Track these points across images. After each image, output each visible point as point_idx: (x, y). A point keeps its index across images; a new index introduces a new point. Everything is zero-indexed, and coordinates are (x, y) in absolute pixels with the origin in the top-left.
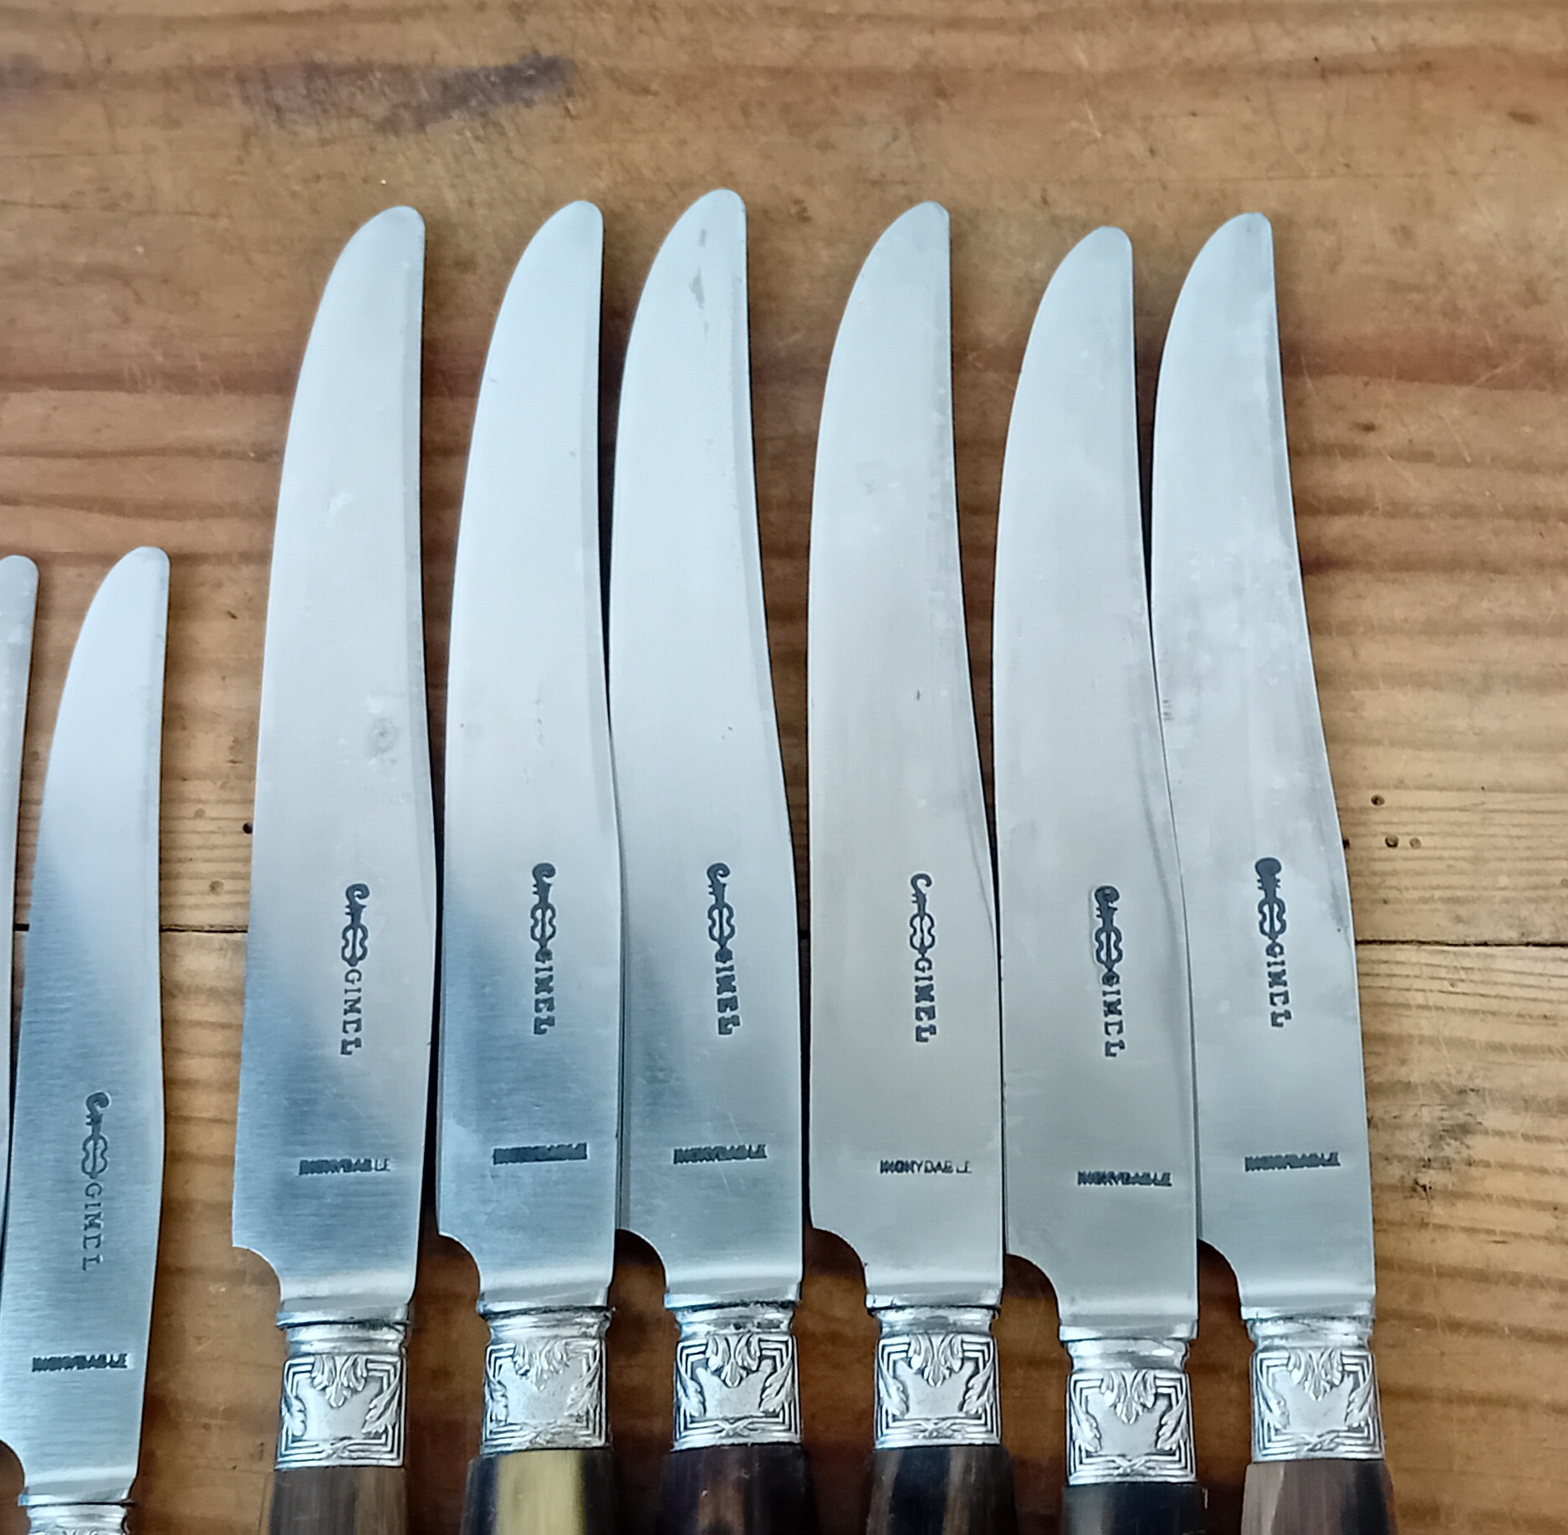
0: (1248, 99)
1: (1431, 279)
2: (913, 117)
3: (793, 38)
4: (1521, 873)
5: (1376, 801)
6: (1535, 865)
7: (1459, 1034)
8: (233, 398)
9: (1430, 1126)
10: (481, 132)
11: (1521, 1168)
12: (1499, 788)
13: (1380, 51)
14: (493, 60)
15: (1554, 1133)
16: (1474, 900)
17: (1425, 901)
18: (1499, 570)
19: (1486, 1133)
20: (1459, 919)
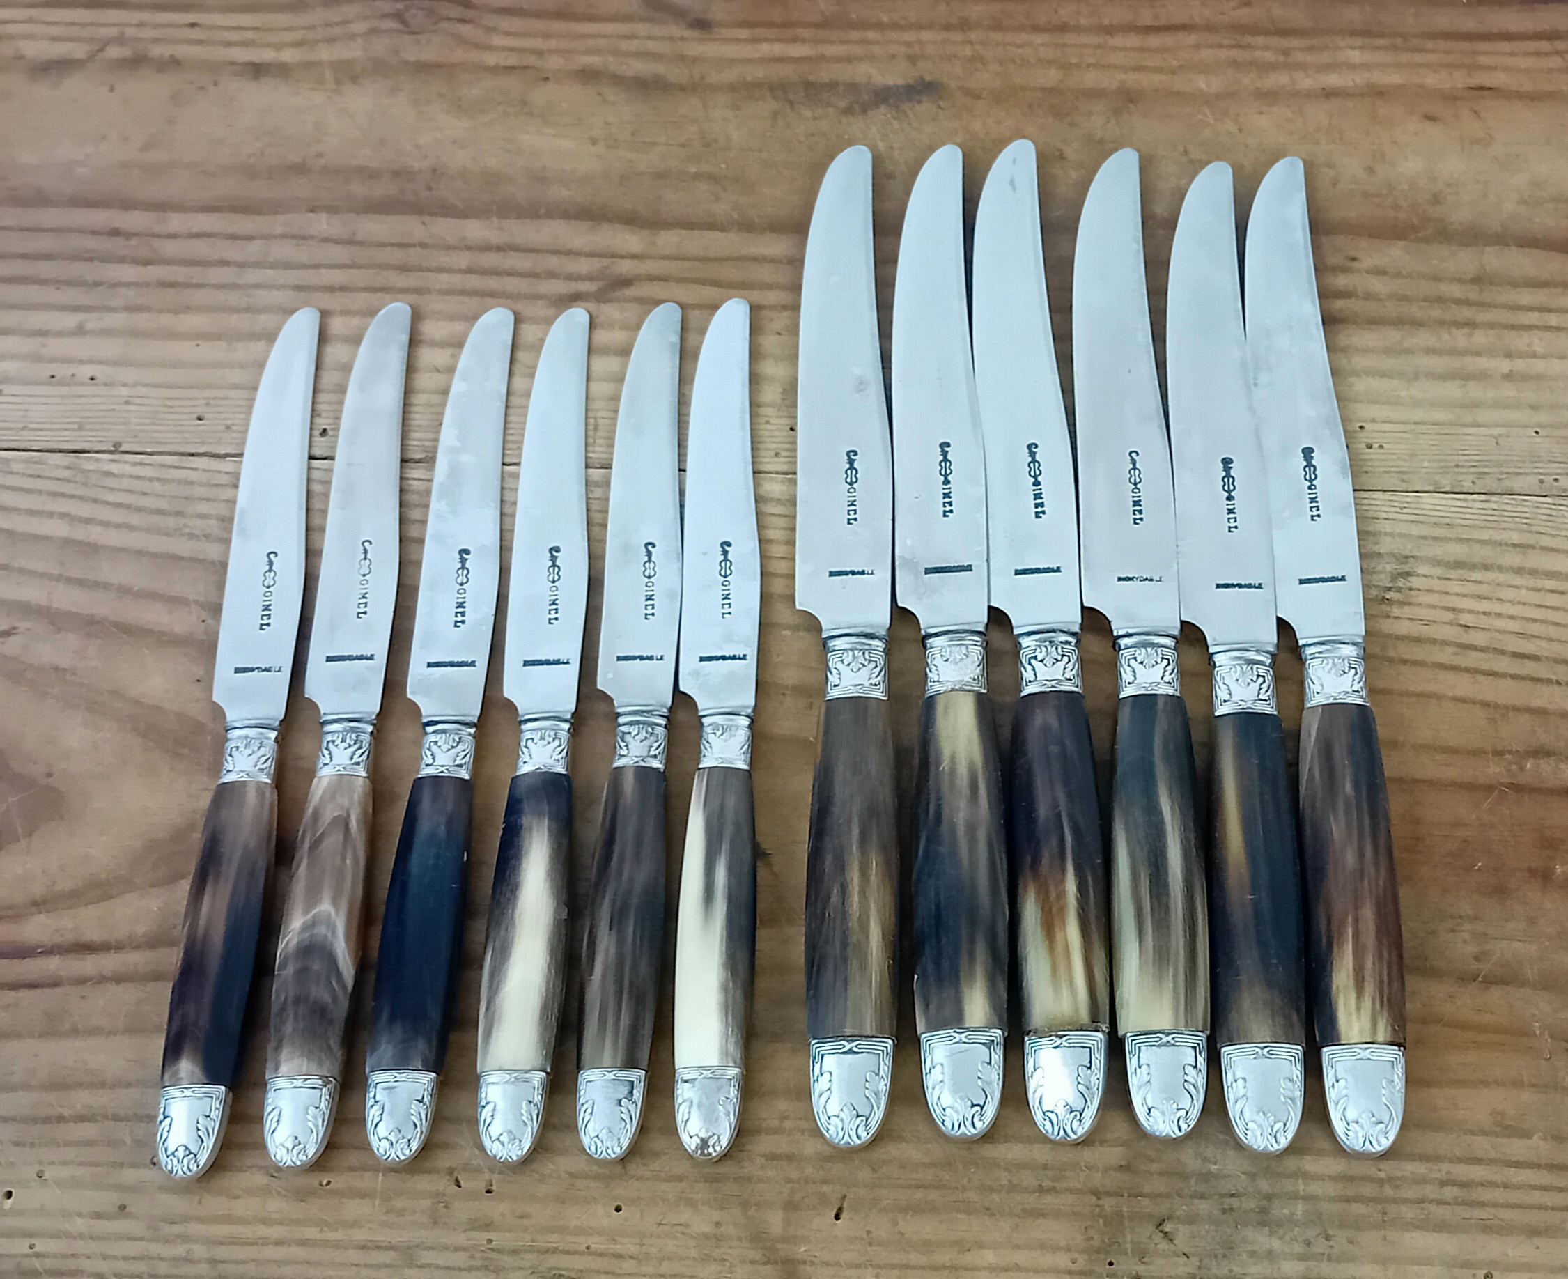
0: (1289, 107)
1: (1385, 192)
2: (1117, 112)
4: (1435, 461)
5: (1361, 427)
6: (1441, 457)
7: (1404, 531)
8: (774, 235)
9: (1391, 572)
10: (896, 115)
11: (1436, 591)
12: (1423, 423)
13: (1356, 86)
14: (900, 82)
15: (1453, 576)
16: (1413, 472)
17: (1386, 472)
18: (1421, 325)
19: (1418, 575)
20: (1403, 481)
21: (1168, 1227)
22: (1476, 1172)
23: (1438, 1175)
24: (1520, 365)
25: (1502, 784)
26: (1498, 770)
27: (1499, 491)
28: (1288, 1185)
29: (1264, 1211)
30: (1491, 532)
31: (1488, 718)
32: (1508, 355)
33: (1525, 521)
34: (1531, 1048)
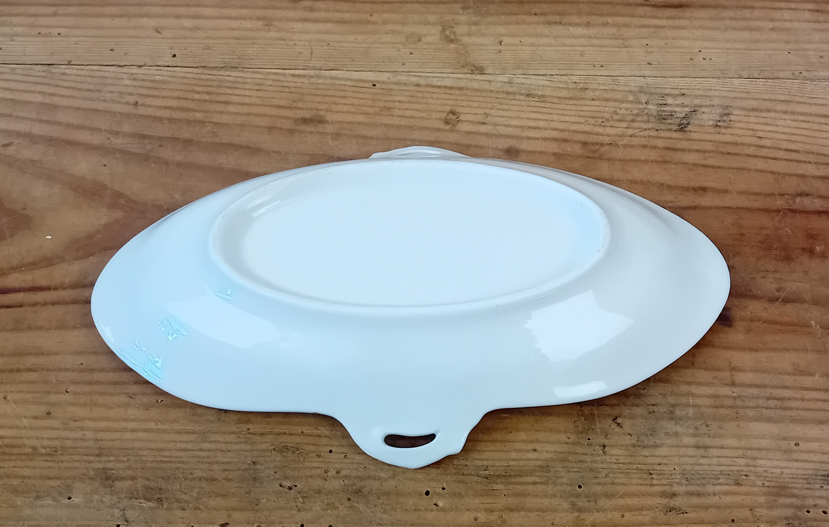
4: (738, 65)
5: (700, 51)
6: (741, 64)
7: (725, 95)
9: (719, 114)
11: (743, 122)
12: (731, 49)
15: (751, 115)
16: (728, 70)
17: (714, 70)
18: (726, 8)
19: (734, 115)
20: (723, 74)
21: (619, 420)
22: (786, 393)
23: (766, 395)
24: (777, 24)
25: (785, 209)
26: (782, 203)
27: (772, 78)
28: (683, 400)
29: (671, 412)
30: (770, 95)
31: (774, 179)
32: (772, 20)
33: (786, 90)
34: (810, 333)
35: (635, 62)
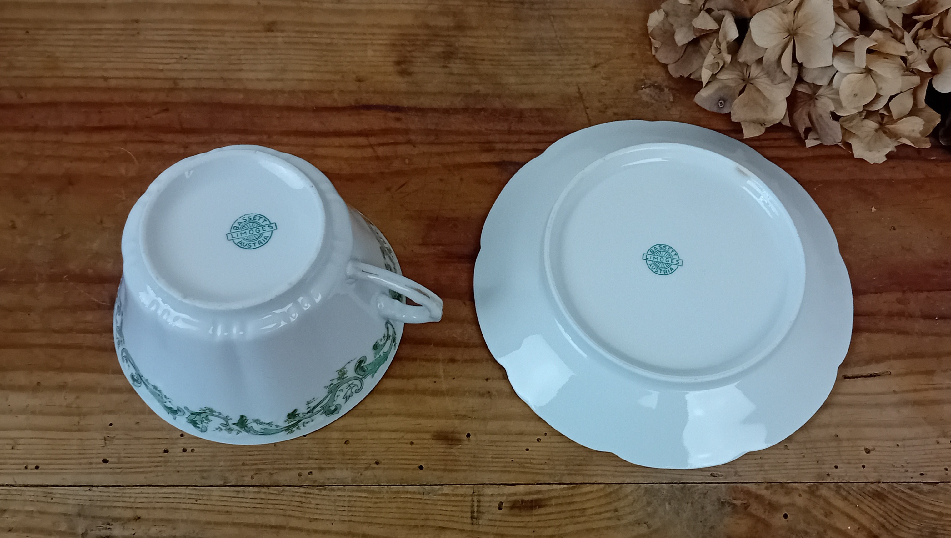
3: (22, 163)
35: (86, 458)
